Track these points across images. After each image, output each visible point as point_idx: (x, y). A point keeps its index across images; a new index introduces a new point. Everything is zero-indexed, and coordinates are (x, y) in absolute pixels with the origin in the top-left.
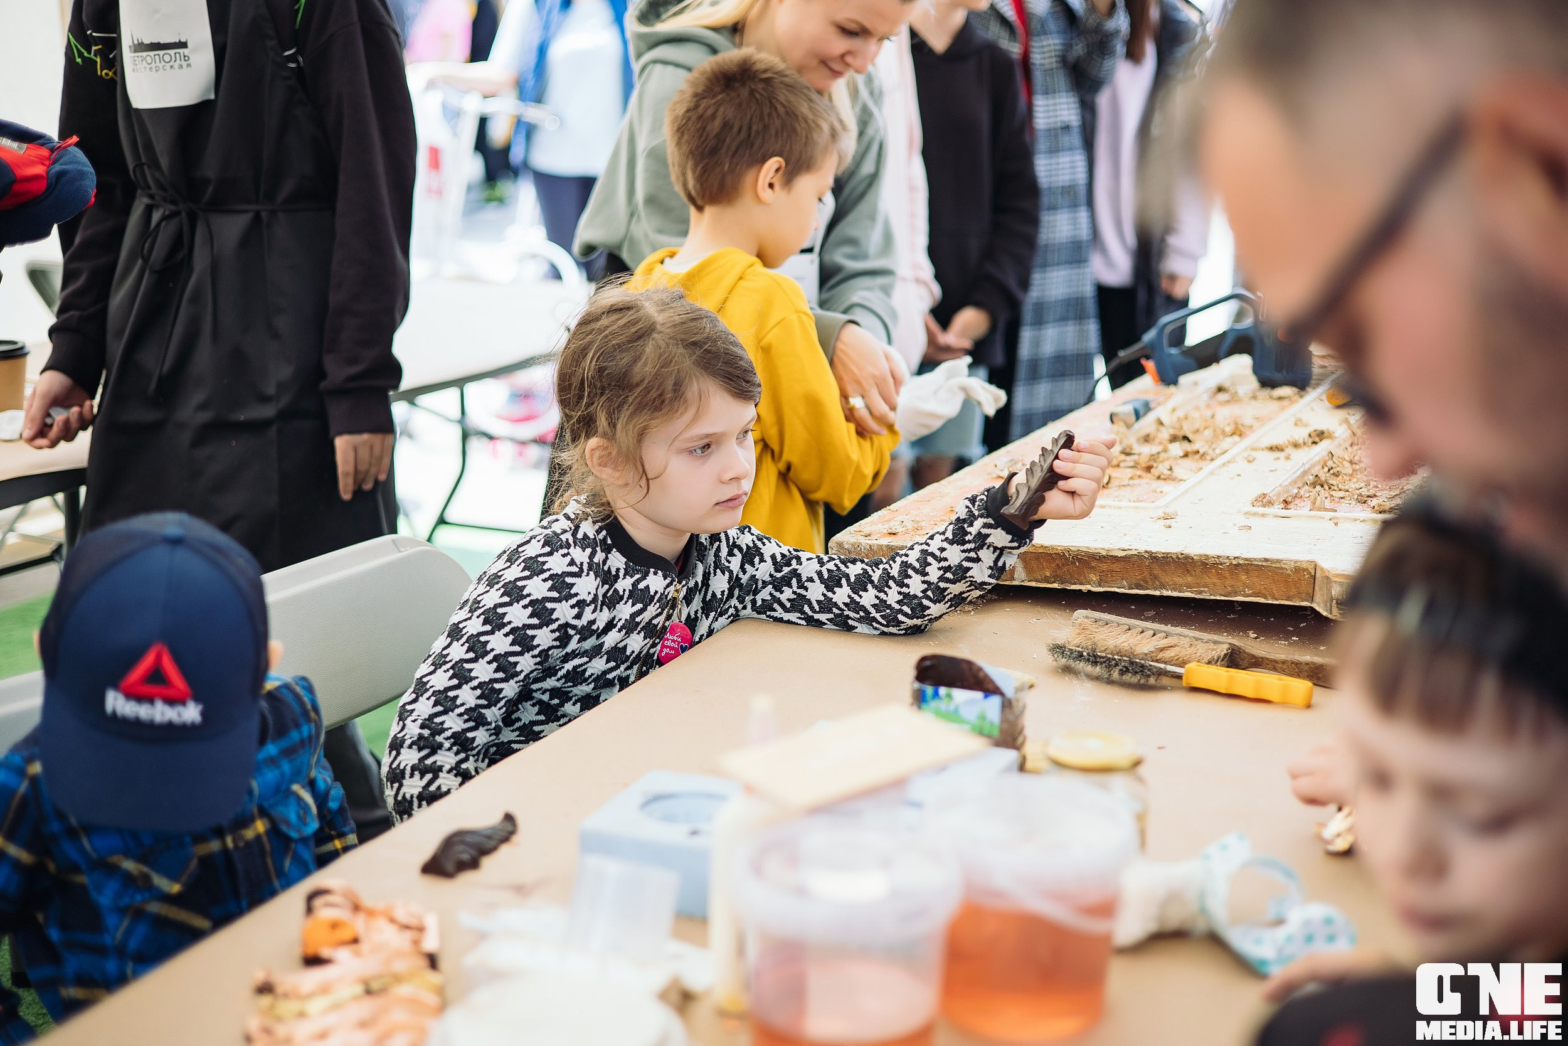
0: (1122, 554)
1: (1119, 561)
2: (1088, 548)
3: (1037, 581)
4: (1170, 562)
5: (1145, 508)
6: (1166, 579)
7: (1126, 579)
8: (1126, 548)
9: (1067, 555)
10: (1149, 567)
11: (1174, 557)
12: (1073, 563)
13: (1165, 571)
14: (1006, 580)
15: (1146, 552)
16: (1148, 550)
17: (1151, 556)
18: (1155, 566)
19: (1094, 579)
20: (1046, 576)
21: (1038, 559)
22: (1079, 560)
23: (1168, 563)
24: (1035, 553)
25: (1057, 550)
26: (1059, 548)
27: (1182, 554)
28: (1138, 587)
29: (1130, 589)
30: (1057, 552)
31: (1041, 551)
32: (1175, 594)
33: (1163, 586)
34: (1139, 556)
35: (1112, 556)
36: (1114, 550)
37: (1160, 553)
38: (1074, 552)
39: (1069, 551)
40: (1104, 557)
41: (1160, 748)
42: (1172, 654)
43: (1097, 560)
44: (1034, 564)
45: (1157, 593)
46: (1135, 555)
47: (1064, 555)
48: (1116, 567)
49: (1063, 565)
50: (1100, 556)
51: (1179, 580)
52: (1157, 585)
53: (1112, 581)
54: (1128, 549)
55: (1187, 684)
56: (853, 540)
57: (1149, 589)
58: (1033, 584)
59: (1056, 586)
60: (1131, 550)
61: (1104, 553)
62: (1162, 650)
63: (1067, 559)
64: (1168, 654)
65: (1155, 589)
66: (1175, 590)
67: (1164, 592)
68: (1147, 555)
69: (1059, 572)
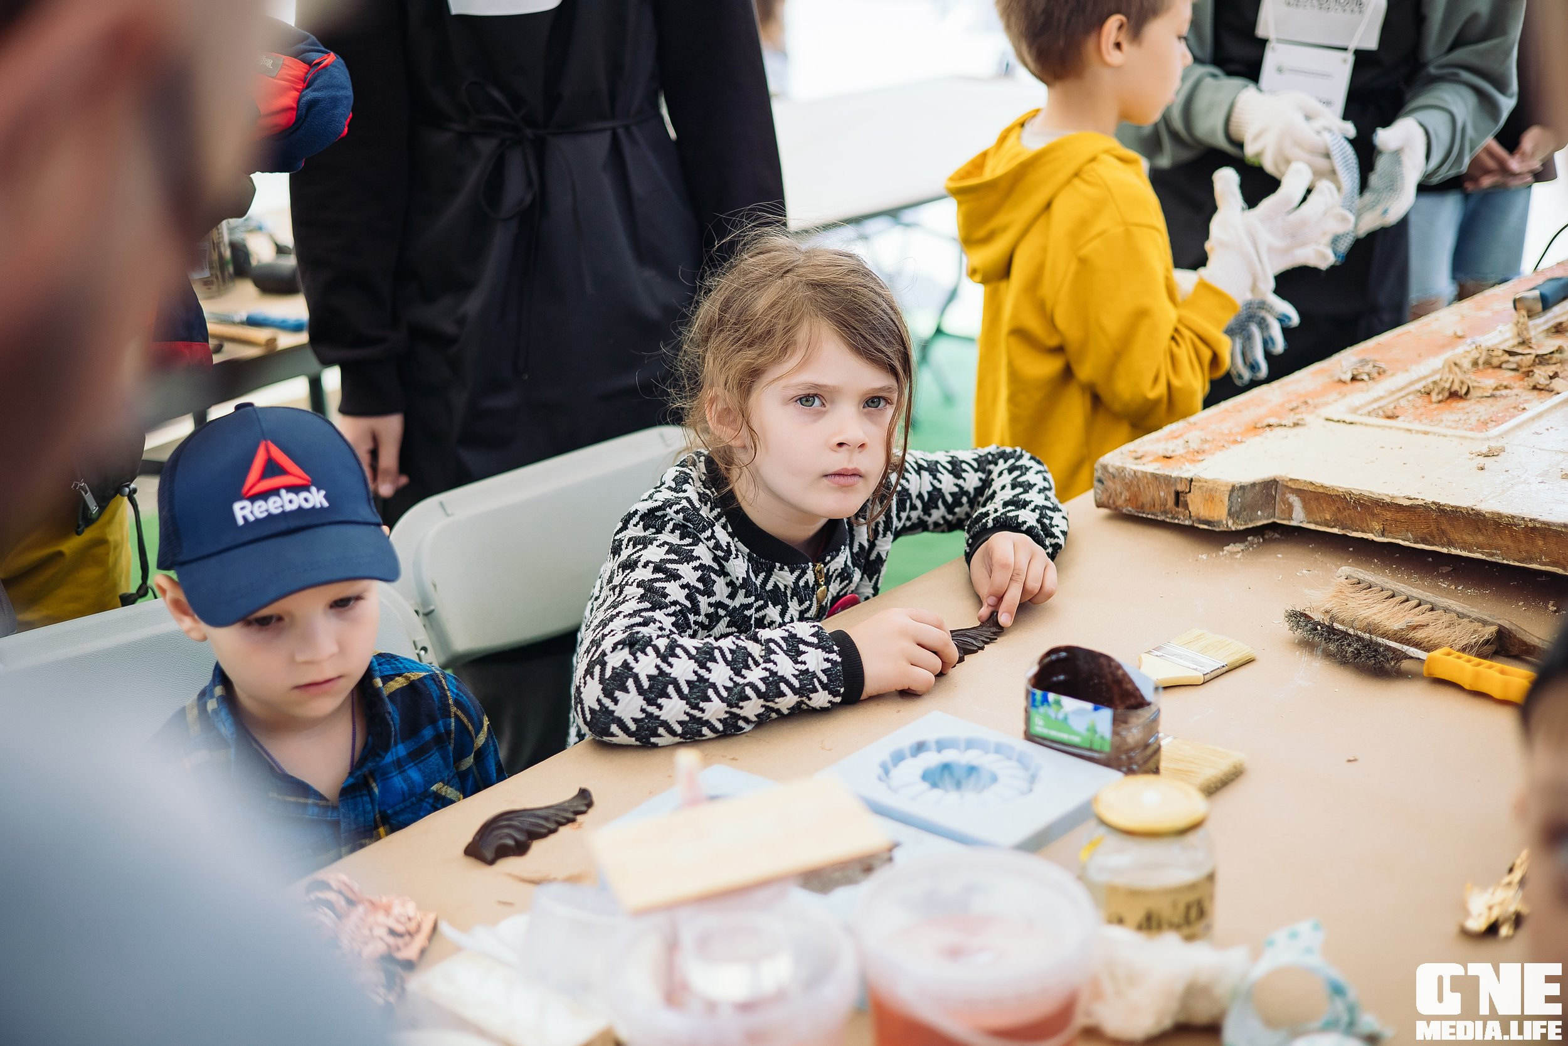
0: (1407, 503)
1: (1404, 510)
2: (1371, 493)
3: (1316, 523)
4: (1459, 517)
5: (1472, 439)
6: (1455, 536)
7: (1411, 532)
8: (1412, 497)
9: (1348, 498)
10: (1436, 520)
11: (1464, 512)
12: (1355, 508)
13: (1454, 527)
14: (1284, 519)
15: (1433, 503)
16: (1437, 501)
17: (1438, 508)
18: (1443, 520)
19: (1377, 528)
20: (1326, 519)
21: (1317, 499)
22: (1362, 505)
23: (1457, 519)
24: (1315, 492)
25: (1338, 491)
26: (1340, 490)
27: (1472, 510)
28: (1424, 541)
29: (1415, 543)
30: (1338, 494)
31: (1321, 490)
32: (1465, 554)
33: (1450, 544)
34: (1426, 507)
35: (1397, 504)
36: (1399, 497)
37: (1449, 506)
38: (1356, 495)
39: (1350, 495)
40: (1388, 504)
41: (1349, 761)
42: (1423, 636)
43: (1381, 506)
44: (1314, 504)
45: (1445, 550)
46: (1421, 505)
47: (1345, 497)
48: (1401, 516)
49: (1344, 509)
50: (1383, 503)
51: (1469, 539)
52: (1444, 541)
53: (1397, 532)
54: (1414, 498)
55: (1429, 674)
56: (1119, 464)
57: (1436, 545)
58: (1312, 527)
59: (1336, 531)
60: (1417, 499)
61: (1388, 500)
62: (1415, 628)
63: (1348, 503)
64: (1420, 635)
65: (1443, 546)
66: (1465, 550)
67: (1452, 550)
68: (1434, 507)
69: (1340, 516)
